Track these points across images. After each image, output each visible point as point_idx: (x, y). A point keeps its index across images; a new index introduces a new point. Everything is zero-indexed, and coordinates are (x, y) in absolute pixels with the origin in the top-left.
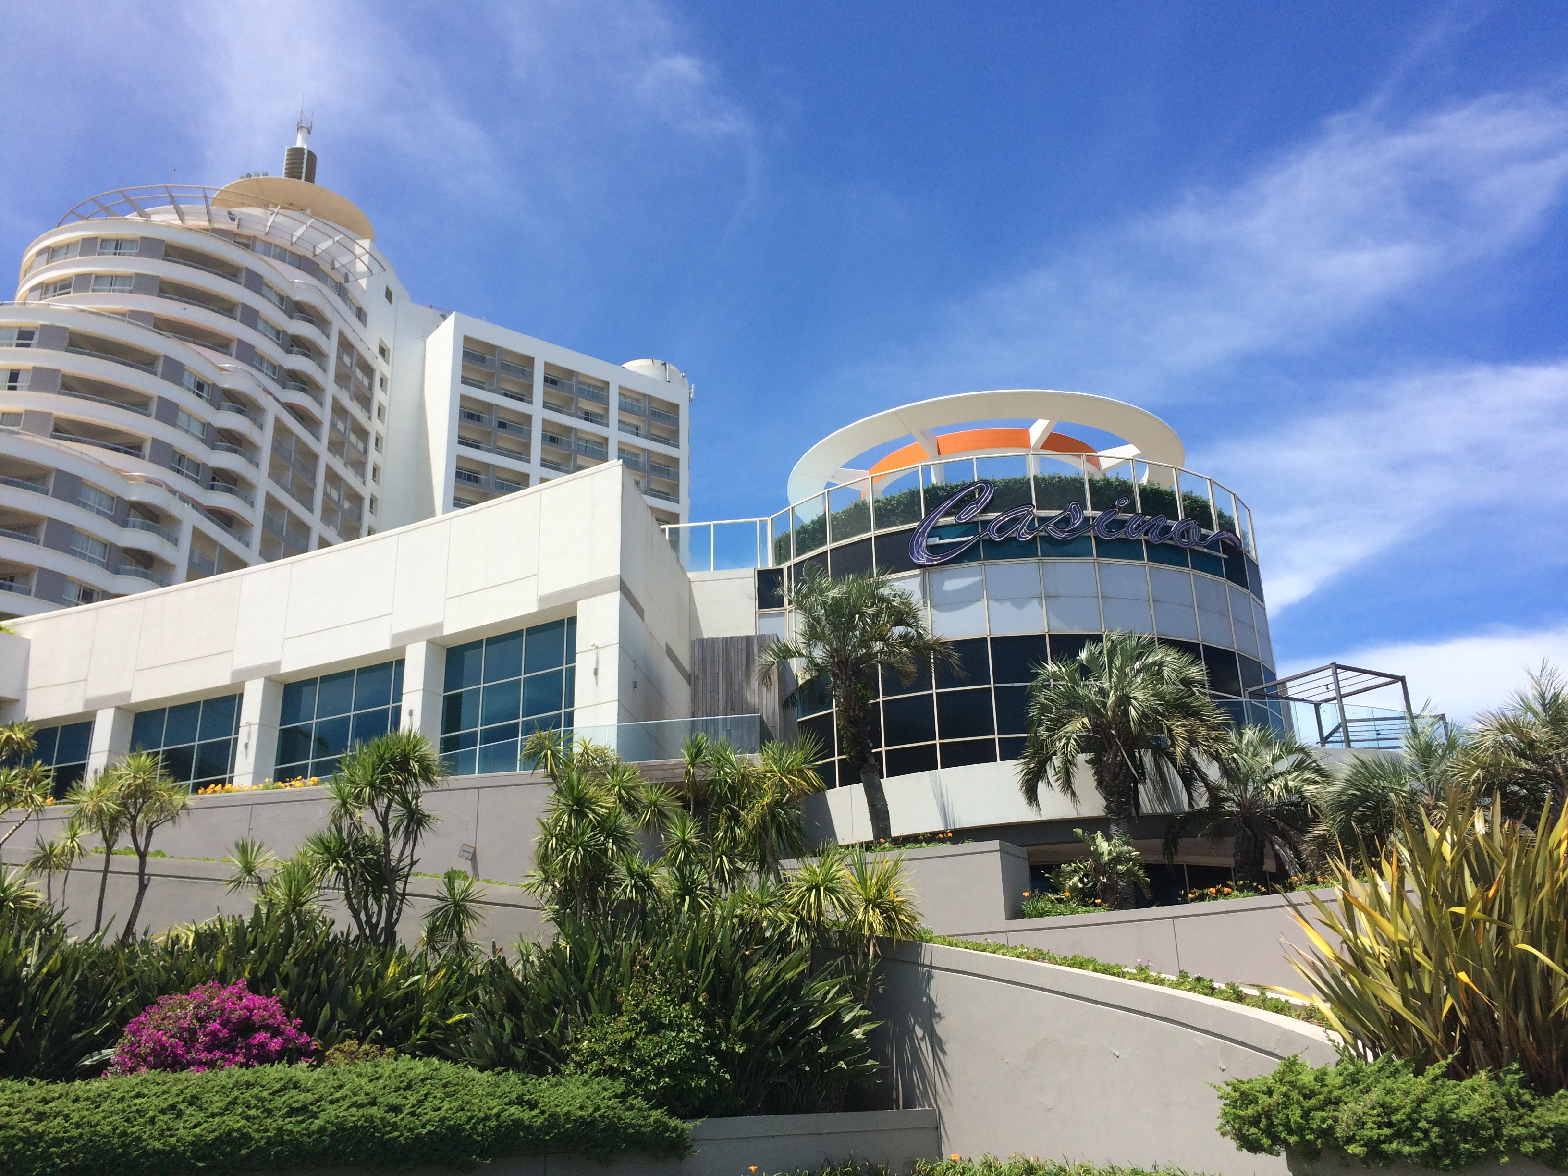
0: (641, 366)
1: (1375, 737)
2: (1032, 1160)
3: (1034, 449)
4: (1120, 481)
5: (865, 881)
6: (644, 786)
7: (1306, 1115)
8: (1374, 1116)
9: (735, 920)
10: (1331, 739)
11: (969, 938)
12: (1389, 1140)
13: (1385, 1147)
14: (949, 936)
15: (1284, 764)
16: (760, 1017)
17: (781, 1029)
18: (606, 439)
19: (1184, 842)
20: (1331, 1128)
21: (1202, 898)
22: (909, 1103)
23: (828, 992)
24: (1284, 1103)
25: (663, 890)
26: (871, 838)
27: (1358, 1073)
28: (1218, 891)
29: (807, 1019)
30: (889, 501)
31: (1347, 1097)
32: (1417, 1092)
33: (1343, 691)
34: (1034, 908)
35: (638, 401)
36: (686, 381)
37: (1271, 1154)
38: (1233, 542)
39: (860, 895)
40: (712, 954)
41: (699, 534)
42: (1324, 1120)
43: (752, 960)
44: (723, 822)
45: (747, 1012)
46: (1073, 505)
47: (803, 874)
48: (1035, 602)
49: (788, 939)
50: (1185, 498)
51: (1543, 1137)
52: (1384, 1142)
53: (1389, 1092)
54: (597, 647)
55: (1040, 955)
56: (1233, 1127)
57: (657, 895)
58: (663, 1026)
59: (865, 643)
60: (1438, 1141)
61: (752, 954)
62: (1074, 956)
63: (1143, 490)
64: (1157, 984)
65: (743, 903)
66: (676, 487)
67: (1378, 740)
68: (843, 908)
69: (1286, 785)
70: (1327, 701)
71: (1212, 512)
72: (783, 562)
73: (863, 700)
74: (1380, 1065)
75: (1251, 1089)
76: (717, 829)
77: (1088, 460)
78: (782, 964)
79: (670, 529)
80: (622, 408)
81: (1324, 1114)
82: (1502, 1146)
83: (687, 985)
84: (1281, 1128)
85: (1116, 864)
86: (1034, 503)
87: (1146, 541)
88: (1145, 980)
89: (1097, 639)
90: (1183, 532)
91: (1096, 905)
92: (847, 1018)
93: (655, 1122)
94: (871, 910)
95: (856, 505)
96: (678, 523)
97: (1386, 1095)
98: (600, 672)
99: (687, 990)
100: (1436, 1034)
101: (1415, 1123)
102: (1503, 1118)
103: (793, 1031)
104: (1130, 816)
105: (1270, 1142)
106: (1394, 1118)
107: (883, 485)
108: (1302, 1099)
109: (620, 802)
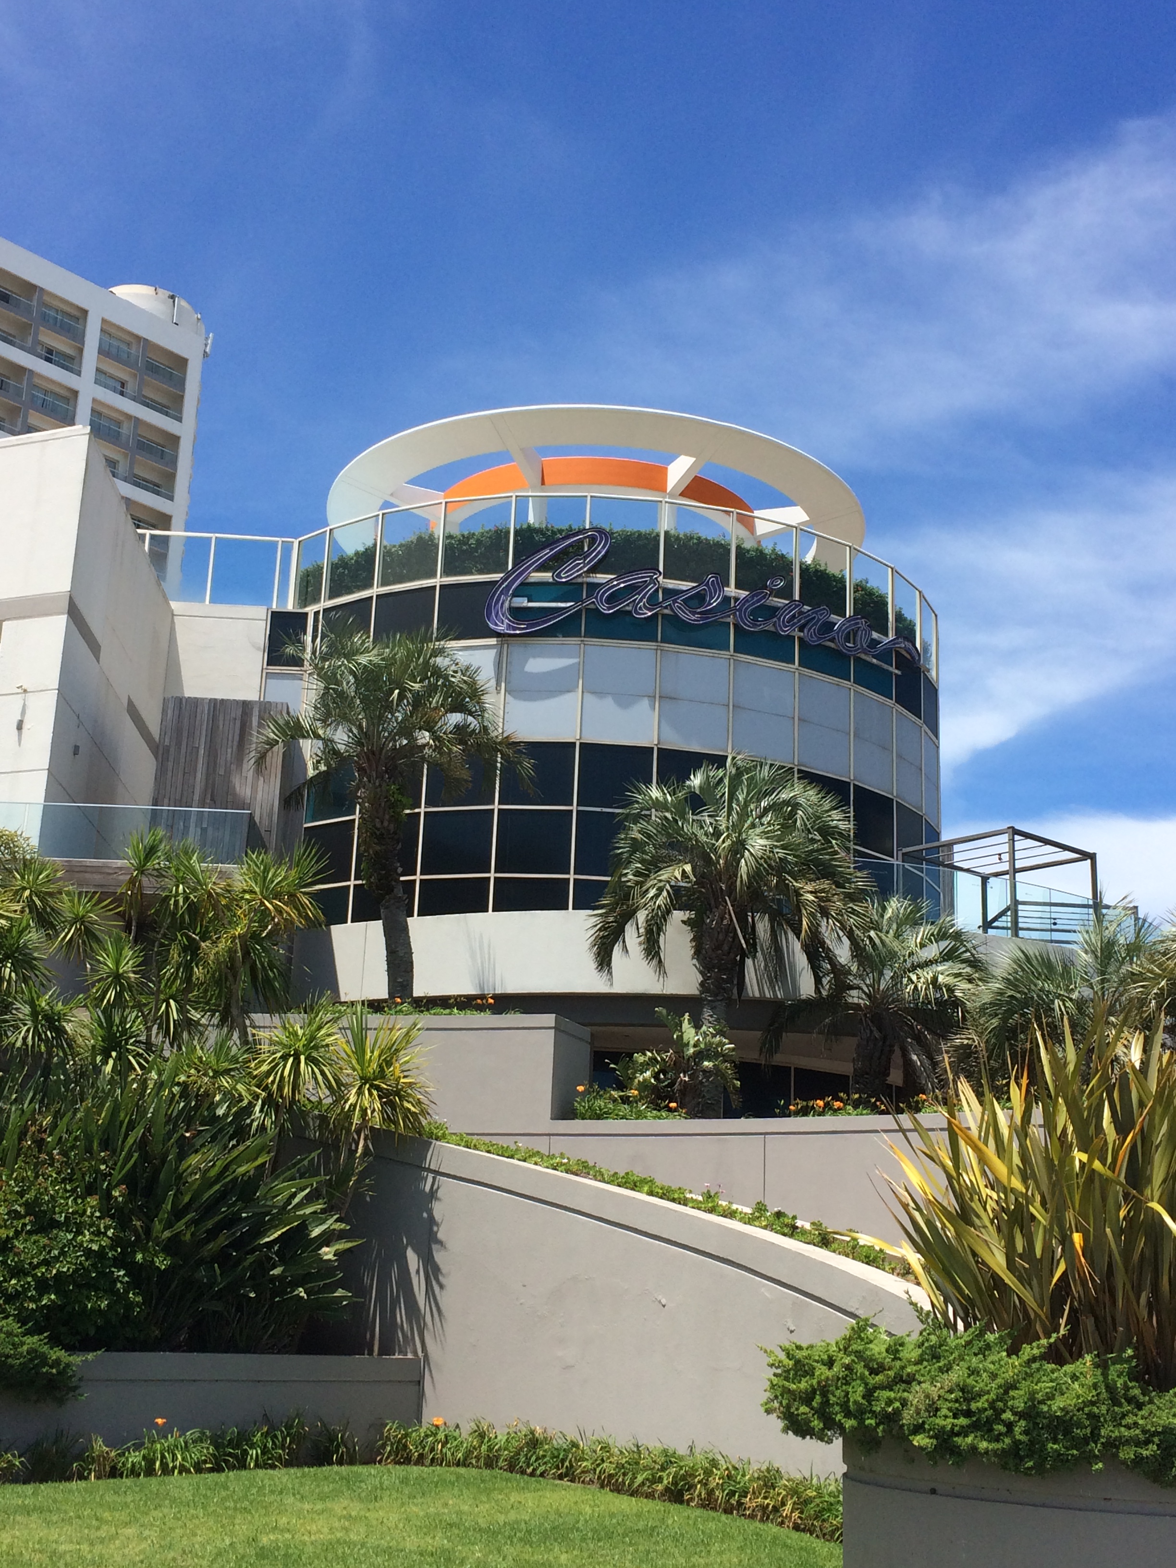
0: (137, 295)
1: (1048, 927)
2: (539, 1430)
3: (671, 495)
4: (776, 554)
5: (364, 1052)
6: (68, 894)
7: (869, 1395)
8: (950, 1401)
9: (176, 1089)
10: (995, 924)
11: (495, 1140)
12: (964, 1432)
13: (958, 1440)
14: (468, 1134)
15: (933, 951)
16: (195, 1222)
17: (223, 1240)
18: (75, 393)
19: (788, 1038)
20: (897, 1413)
21: (804, 1112)
22: (387, 1349)
23: (294, 1195)
24: (844, 1378)
25: (80, 1040)
26: (385, 995)
27: (941, 1346)
28: (827, 1105)
29: (259, 1227)
30: (465, 540)
31: (923, 1375)
32: (1006, 1375)
33: (1019, 865)
34: (589, 1108)
35: (129, 344)
36: (202, 328)
37: (822, 1440)
38: (910, 654)
39: (354, 1069)
40: (139, 1131)
41: (196, 548)
42: (890, 1402)
43: (193, 1146)
44: (175, 954)
45: (178, 1214)
46: (711, 578)
47: (279, 1035)
48: (646, 702)
49: (248, 1121)
50: (858, 587)
51: (1147, 1442)
52: (958, 1435)
53: (974, 1372)
54: (25, 691)
55: (584, 1169)
56: (781, 1403)
57: (70, 1046)
58: (57, 1225)
59: (406, 730)
60: (1023, 1438)
61: (194, 1137)
62: (627, 1174)
63: (805, 570)
64: (725, 1217)
65: (189, 1066)
66: (171, 477)
67: (1052, 930)
68: (329, 1087)
69: (935, 979)
70: (997, 875)
71: (890, 611)
72: (310, 604)
73: (395, 807)
74: (968, 1339)
75: (809, 1357)
76: (165, 962)
77: (739, 520)
78: (235, 1153)
79: (153, 537)
80: (103, 352)
81: (892, 1395)
82: (1096, 1449)
83: (98, 1171)
84: (837, 1408)
85: (702, 1059)
86: (661, 569)
87: (800, 638)
88: (711, 1211)
89: (719, 761)
90: (849, 633)
91: (670, 1110)
92: (316, 1232)
93: (28, 1352)
94: (366, 1092)
95: (420, 539)
96: (168, 529)
97: (969, 1376)
98: (26, 726)
99: (95, 1179)
100: (1041, 1307)
101: (998, 1413)
102: (1103, 1415)
103: (238, 1244)
104: (729, 998)
105: (821, 1425)
106: (974, 1406)
107: (460, 515)
108: (867, 1373)
109: (30, 912)
